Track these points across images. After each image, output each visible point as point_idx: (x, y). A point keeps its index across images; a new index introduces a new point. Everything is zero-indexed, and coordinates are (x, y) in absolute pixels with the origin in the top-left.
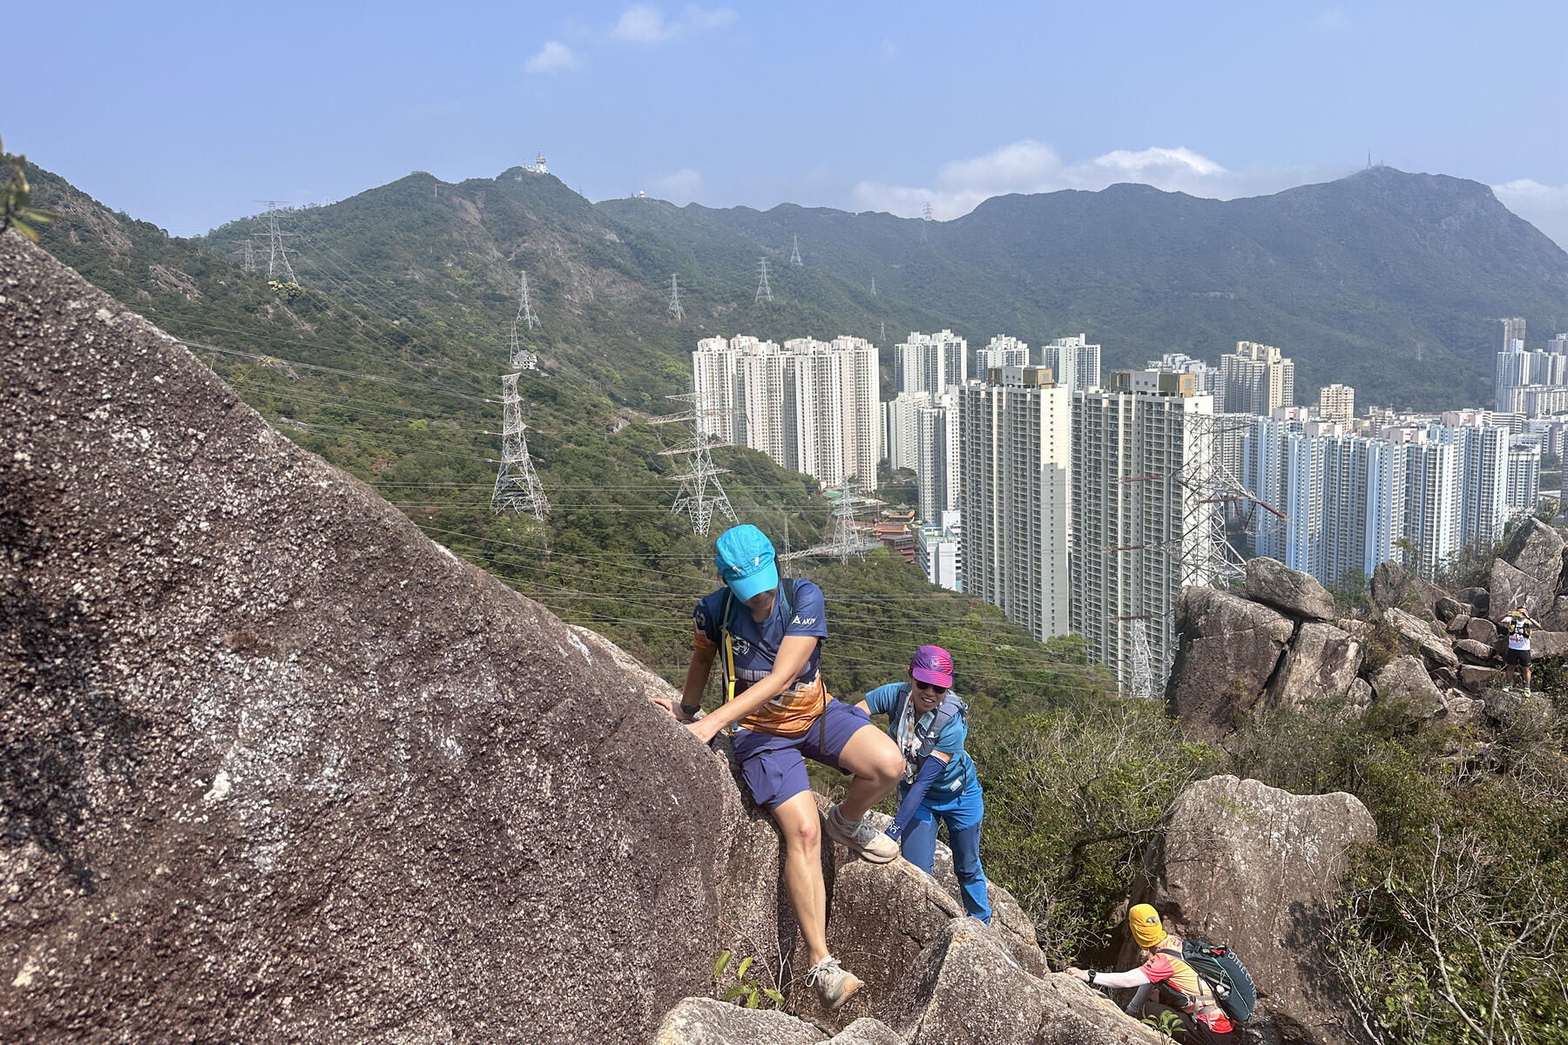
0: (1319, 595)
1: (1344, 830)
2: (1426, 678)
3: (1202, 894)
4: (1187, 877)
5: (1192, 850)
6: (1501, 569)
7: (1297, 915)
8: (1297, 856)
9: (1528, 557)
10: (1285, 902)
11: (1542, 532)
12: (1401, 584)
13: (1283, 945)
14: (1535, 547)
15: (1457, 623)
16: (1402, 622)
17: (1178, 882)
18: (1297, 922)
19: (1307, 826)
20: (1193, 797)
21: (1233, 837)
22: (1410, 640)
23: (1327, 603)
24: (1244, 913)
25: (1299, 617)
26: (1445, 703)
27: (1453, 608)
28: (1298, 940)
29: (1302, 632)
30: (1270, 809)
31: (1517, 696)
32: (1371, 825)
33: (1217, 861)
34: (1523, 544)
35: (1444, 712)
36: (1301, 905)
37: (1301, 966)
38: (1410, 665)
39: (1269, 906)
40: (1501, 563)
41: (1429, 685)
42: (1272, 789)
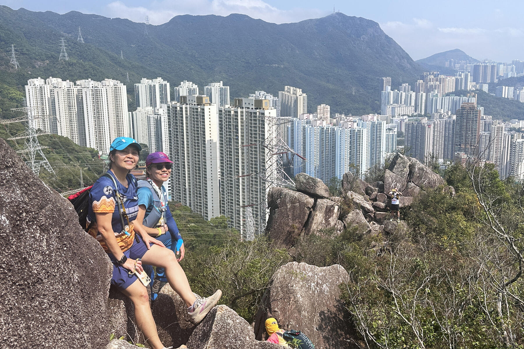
0: (323, 187)
1: (338, 280)
2: (363, 218)
3: (286, 313)
4: (280, 306)
5: (281, 295)
6: (388, 173)
7: (322, 316)
8: (321, 292)
9: (397, 168)
10: (318, 312)
11: (402, 158)
12: (353, 181)
13: (317, 330)
14: (399, 164)
15: (373, 197)
16: (354, 196)
17: (276, 309)
18: (322, 320)
19: (324, 278)
20: (280, 273)
21: (296, 287)
22: (357, 203)
23: (326, 190)
24: (302, 319)
25: (316, 197)
26: (370, 227)
27: (371, 190)
28: (323, 327)
29: (318, 203)
30: (310, 274)
31: (395, 222)
32: (348, 277)
33: (291, 298)
34: (395, 163)
35: (370, 231)
36: (323, 312)
37: (325, 337)
38: (357, 213)
39: (311, 314)
40: (388, 171)
41: (364, 220)
42: (311, 266)
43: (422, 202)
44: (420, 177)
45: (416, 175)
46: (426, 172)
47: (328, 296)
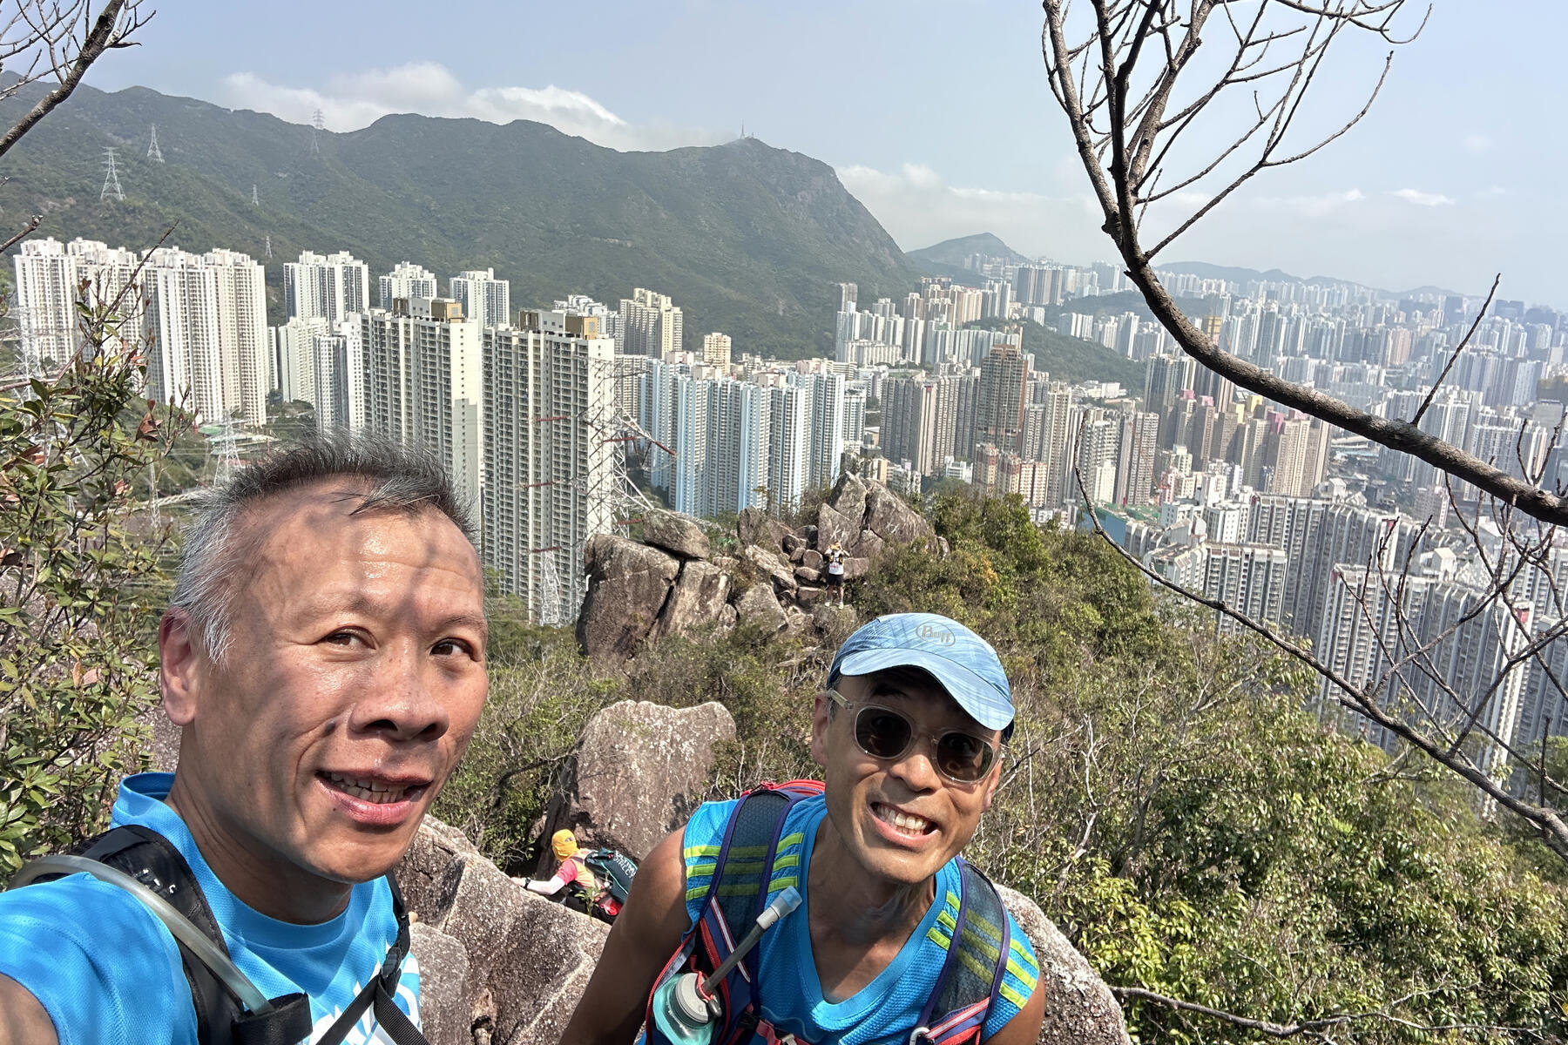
0: (698, 539)
1: (713, 731)
2: (774, 600)
3: (607, 801)
4: (595, 789)
5: (600, 766)
6: (826, 511)
7: (679, 804)
8: (678, 757)
9: (844, 502)
10: (670, 796)
11: (853, 482)
12: (758, 526)
14: (848, 494)
15: (796, 556)
16: (758, 556)
17: (588, 794)
18: (678, 809)
19: (685, 731)
20: (600, 722)
21: (630, 751)
22: (764, 571)
23: (704, 544)
24: (639, 810)
25: (683, 557)
26: (787, 619)
27: (795, 544)
29: (686, 570)
30: (659, 723)
31: (834, 609)
32: (732, 724)
33: (619, 771)
34: (840, 492)
35: (786, 626)
36: (681, 795)
38: (764, 591)
39: (658, 801)
40: (826, 507)
41: (777, 606)
42: (661, 707)
43: (885, 567)
44: (884, 521)
45: (878, 515)
46: (897, 510)
47: (691, 763)
